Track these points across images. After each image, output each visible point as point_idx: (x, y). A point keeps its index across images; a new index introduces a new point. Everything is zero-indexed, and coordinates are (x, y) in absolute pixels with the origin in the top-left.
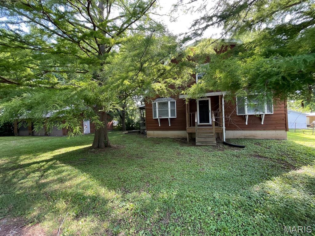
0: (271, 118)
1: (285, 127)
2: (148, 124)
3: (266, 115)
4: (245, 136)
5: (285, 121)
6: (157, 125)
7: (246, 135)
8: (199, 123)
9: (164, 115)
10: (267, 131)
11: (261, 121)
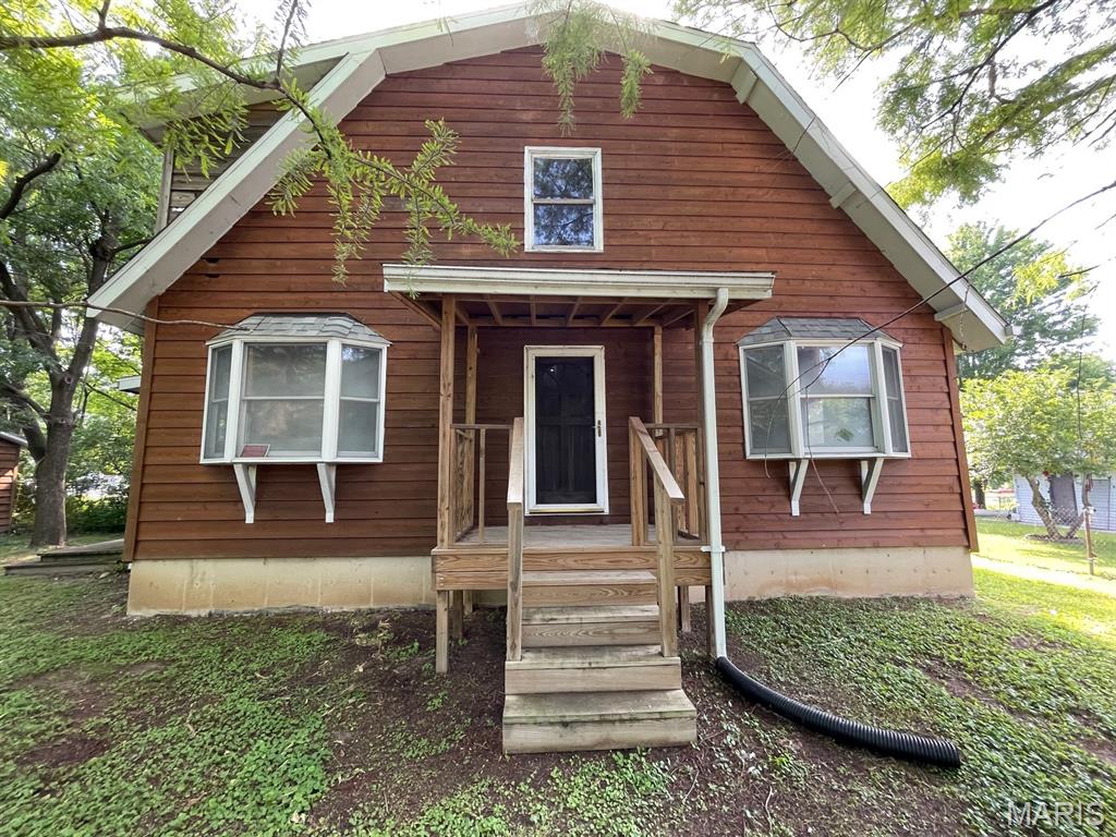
0: (904, 481)
1: (961, 532)
2: (147, 508)
3: (888, 461)
4: (789, 585)
5: (958, 497)
6: (227, 512)
7: (793, 578)
8: (532, 505)
9: (284, 440)
10: (889, 551)
11: (861, 495)
